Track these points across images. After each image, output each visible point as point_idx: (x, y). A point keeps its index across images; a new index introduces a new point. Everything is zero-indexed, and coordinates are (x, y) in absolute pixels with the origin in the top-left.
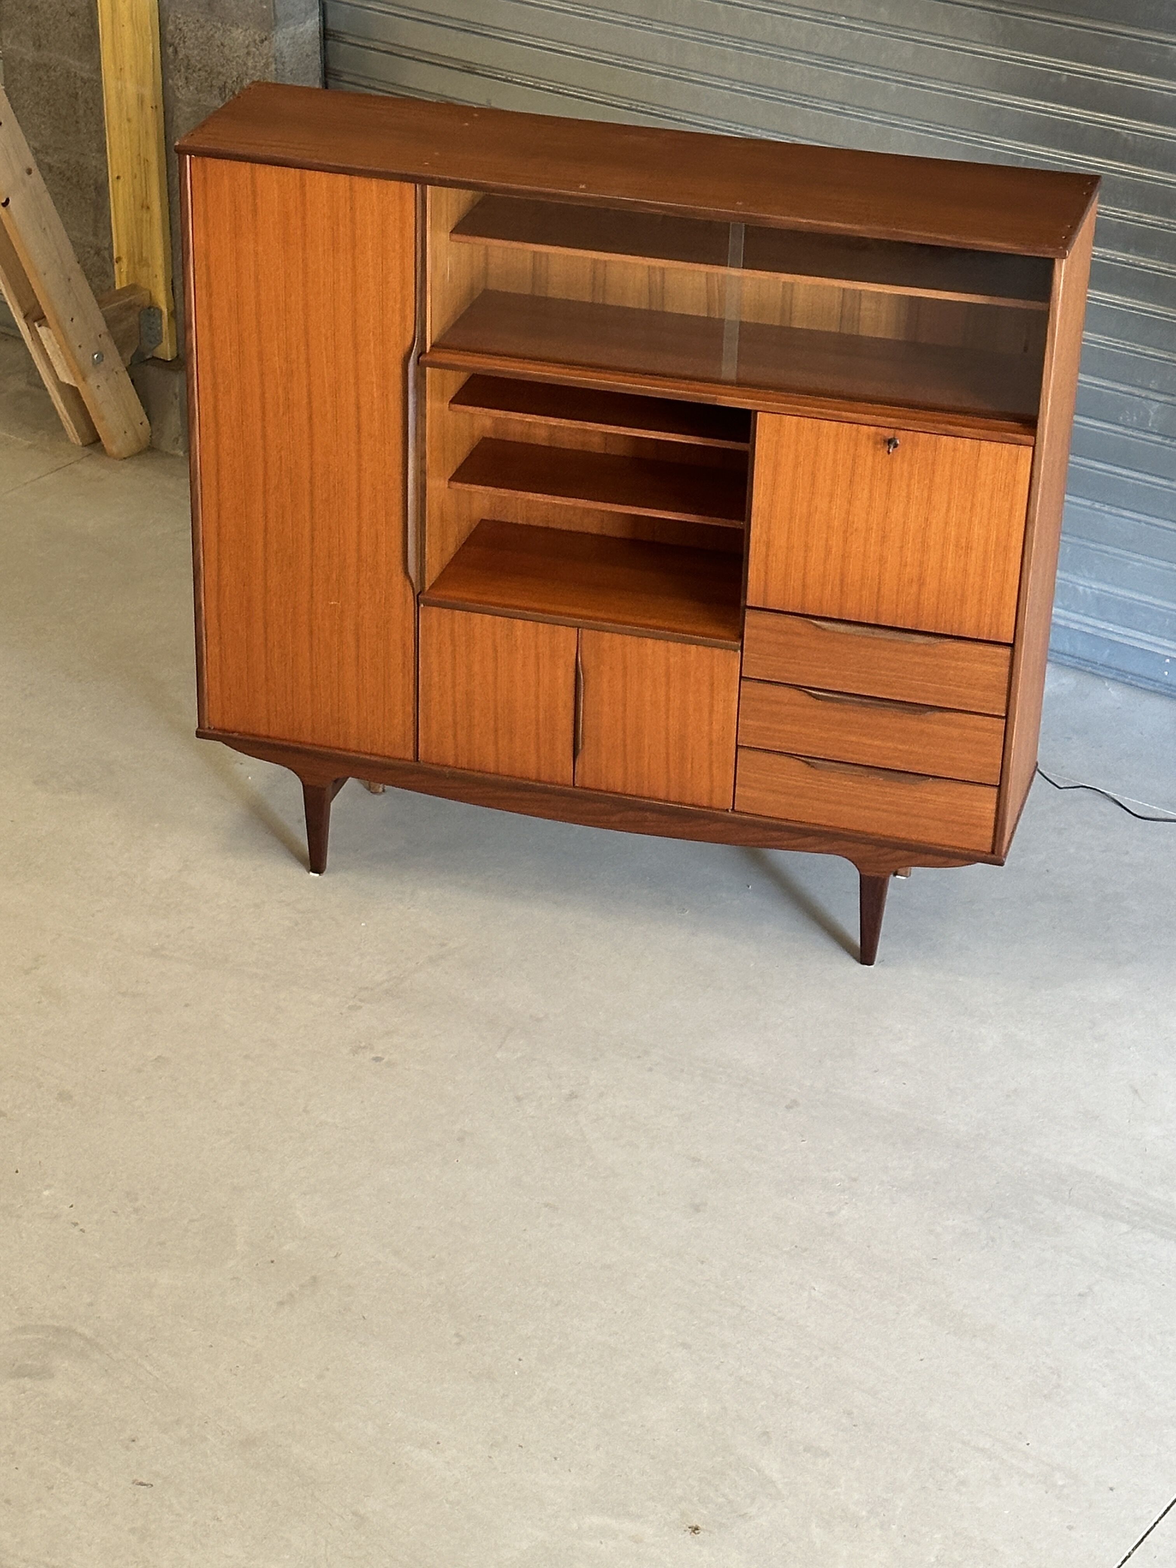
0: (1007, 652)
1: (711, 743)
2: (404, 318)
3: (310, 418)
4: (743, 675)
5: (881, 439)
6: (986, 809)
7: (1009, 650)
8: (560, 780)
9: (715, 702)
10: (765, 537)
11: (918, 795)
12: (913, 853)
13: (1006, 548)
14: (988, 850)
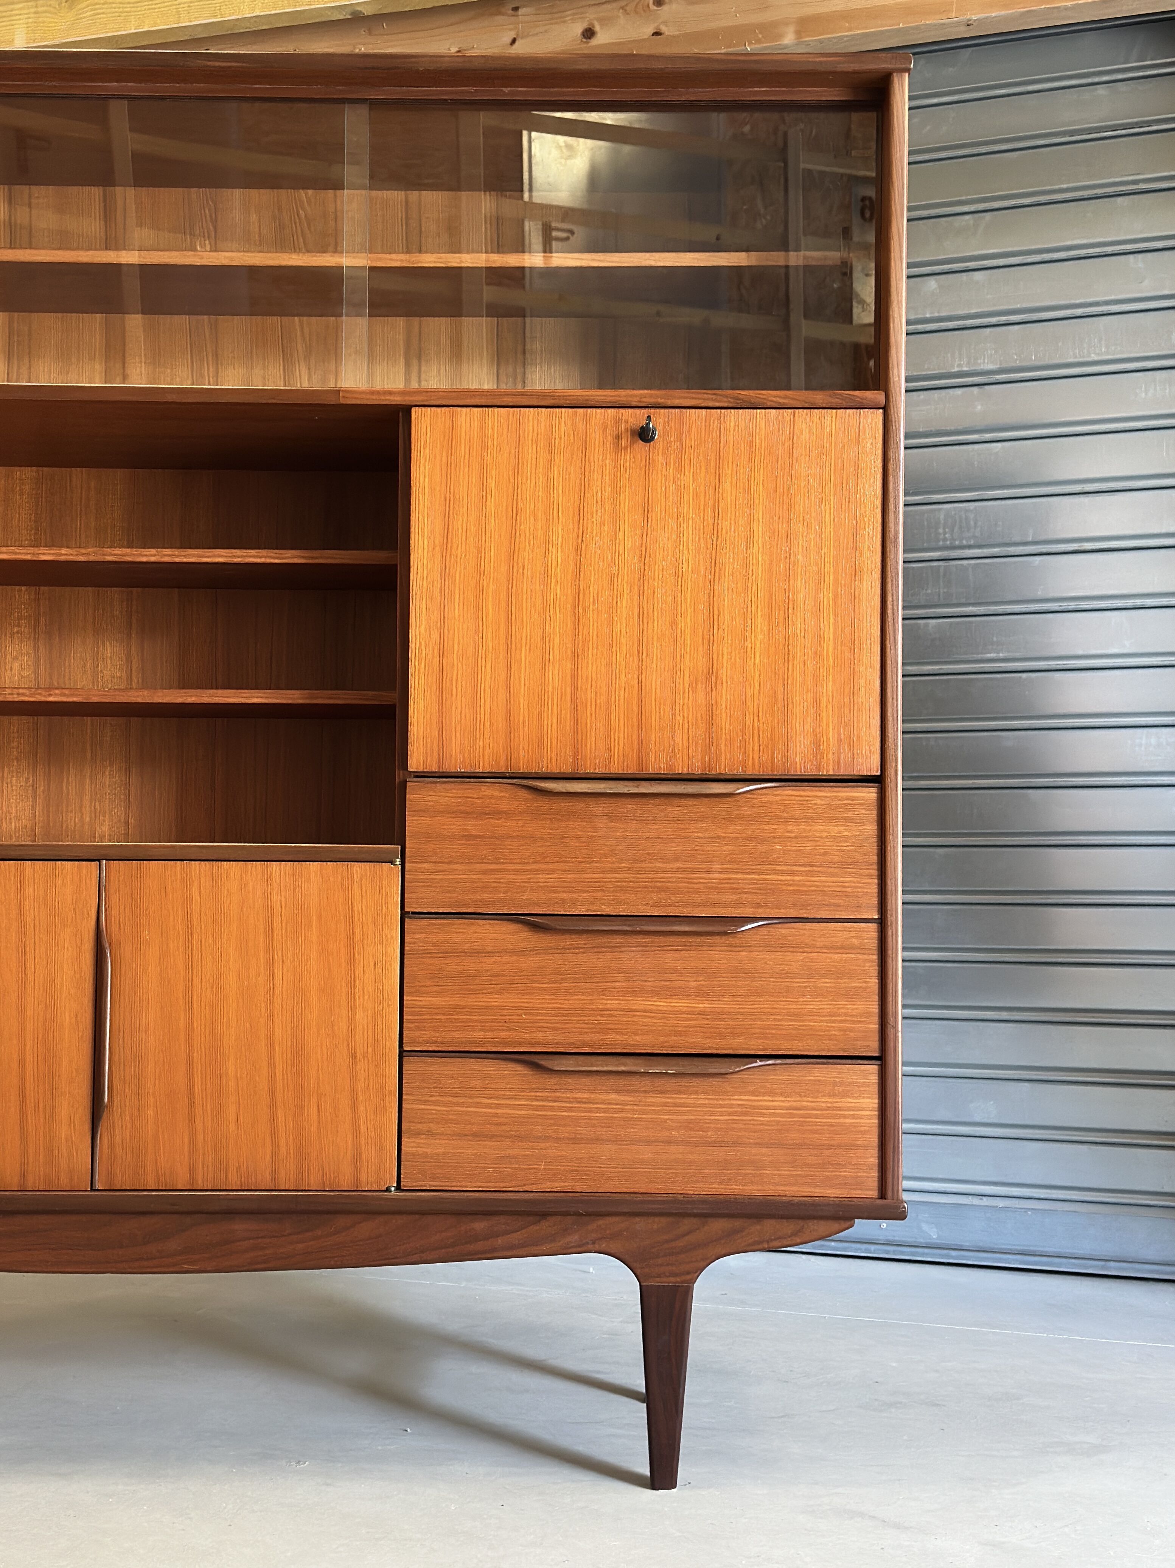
0: (870, 793)
1: (353, 1056)
4: (407, 909)
5: (627, 430)
6: (863, 1109)
7: (874, 790)
8: (64, 1182)
9: (359, 971)
10: (435, 636)
11: (737, 1100)
12: (737, 1223)
13: (854, 598)
14: (874, 1193)
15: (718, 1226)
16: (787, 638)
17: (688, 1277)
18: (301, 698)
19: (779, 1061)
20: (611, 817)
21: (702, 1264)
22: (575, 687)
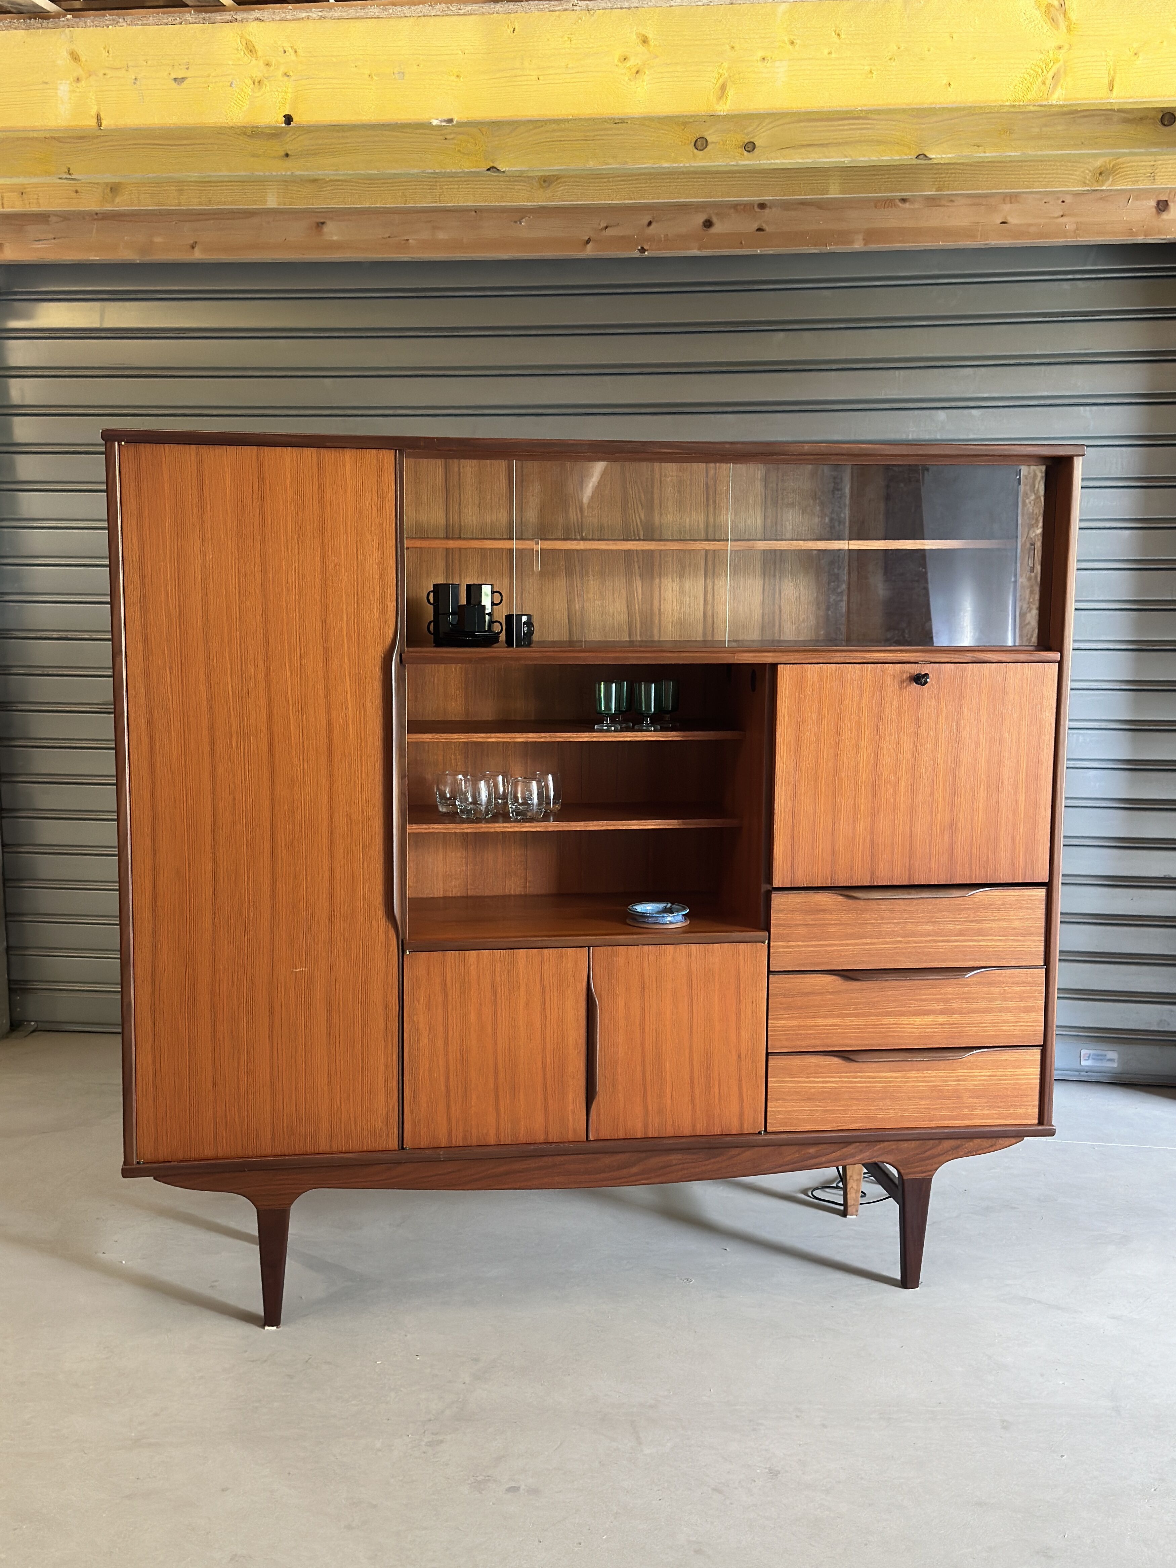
0: (1042, 892)
1: (740, 1056)
2: (383, 611)
3: (271, 745)
4: (771, 969)
5: (907, 677)
6: (1031, 1074)
7: (1044, 890)
8: (571, 1137)
9: (743, 1007)
10: (790, 804)
11: (961, 1072)
12: (959, 1142)
13: (1037, 777)
14: (1036, 1122)
15: (947, 1144)
16: (998, 802)
17: (930, 1173)
18: (679, 825)
19: (986, 1050)
20: (892, 911)
21: (937, 1166)
22: (872, 833)
